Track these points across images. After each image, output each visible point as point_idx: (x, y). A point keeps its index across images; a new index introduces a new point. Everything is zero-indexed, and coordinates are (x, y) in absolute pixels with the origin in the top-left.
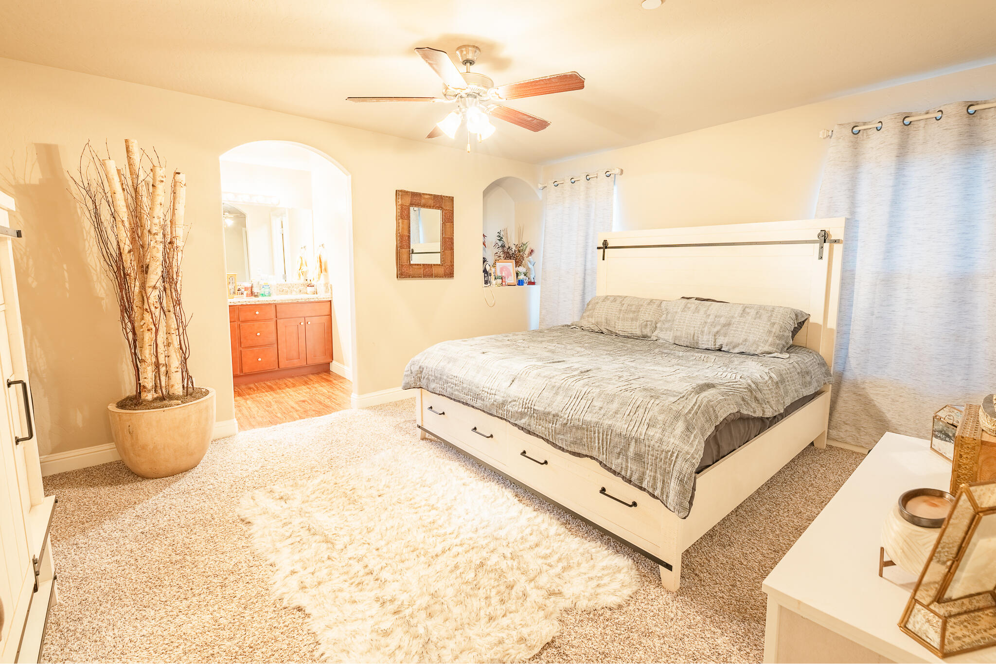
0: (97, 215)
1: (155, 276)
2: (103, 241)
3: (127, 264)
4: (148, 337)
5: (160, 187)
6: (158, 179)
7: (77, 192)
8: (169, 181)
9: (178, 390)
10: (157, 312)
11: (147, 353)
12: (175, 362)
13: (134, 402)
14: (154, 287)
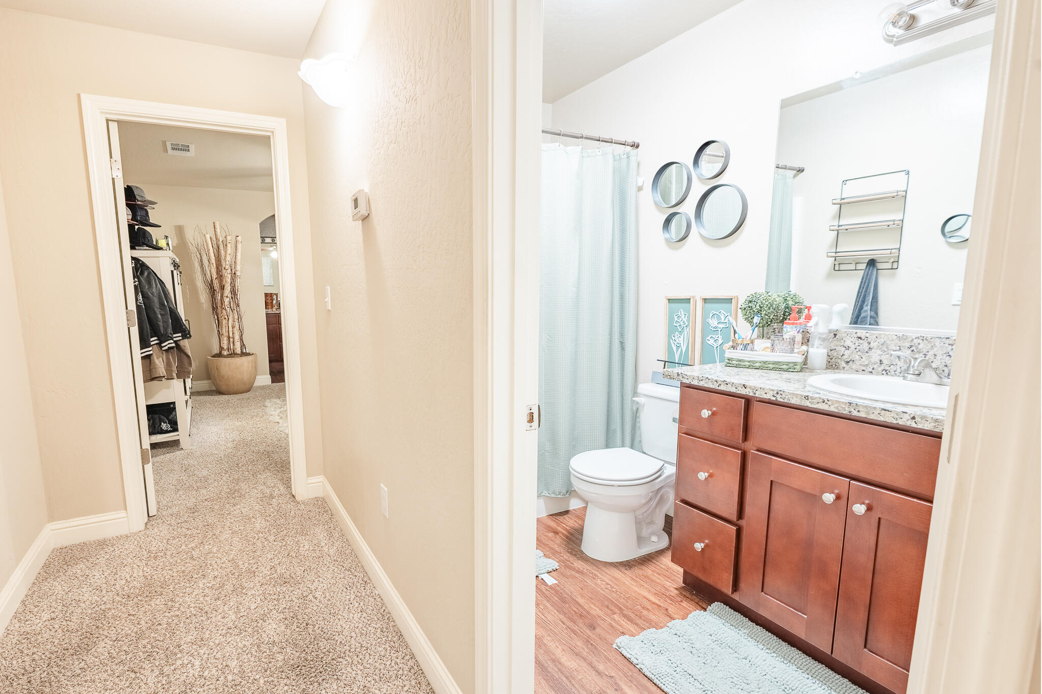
0: (201, 261)
1: (227, 292)
2: (204, 273)
3: (215, 285)
4: (224, 322)
5: (229, 245)
6: (228, 241)
7: (193, 249)
8: (233, 241)
9: (238, 351)
10: (228, 310)
11: (224, 331)
12: (237, 337)
13: (220, 355)
14: (227, 297)
